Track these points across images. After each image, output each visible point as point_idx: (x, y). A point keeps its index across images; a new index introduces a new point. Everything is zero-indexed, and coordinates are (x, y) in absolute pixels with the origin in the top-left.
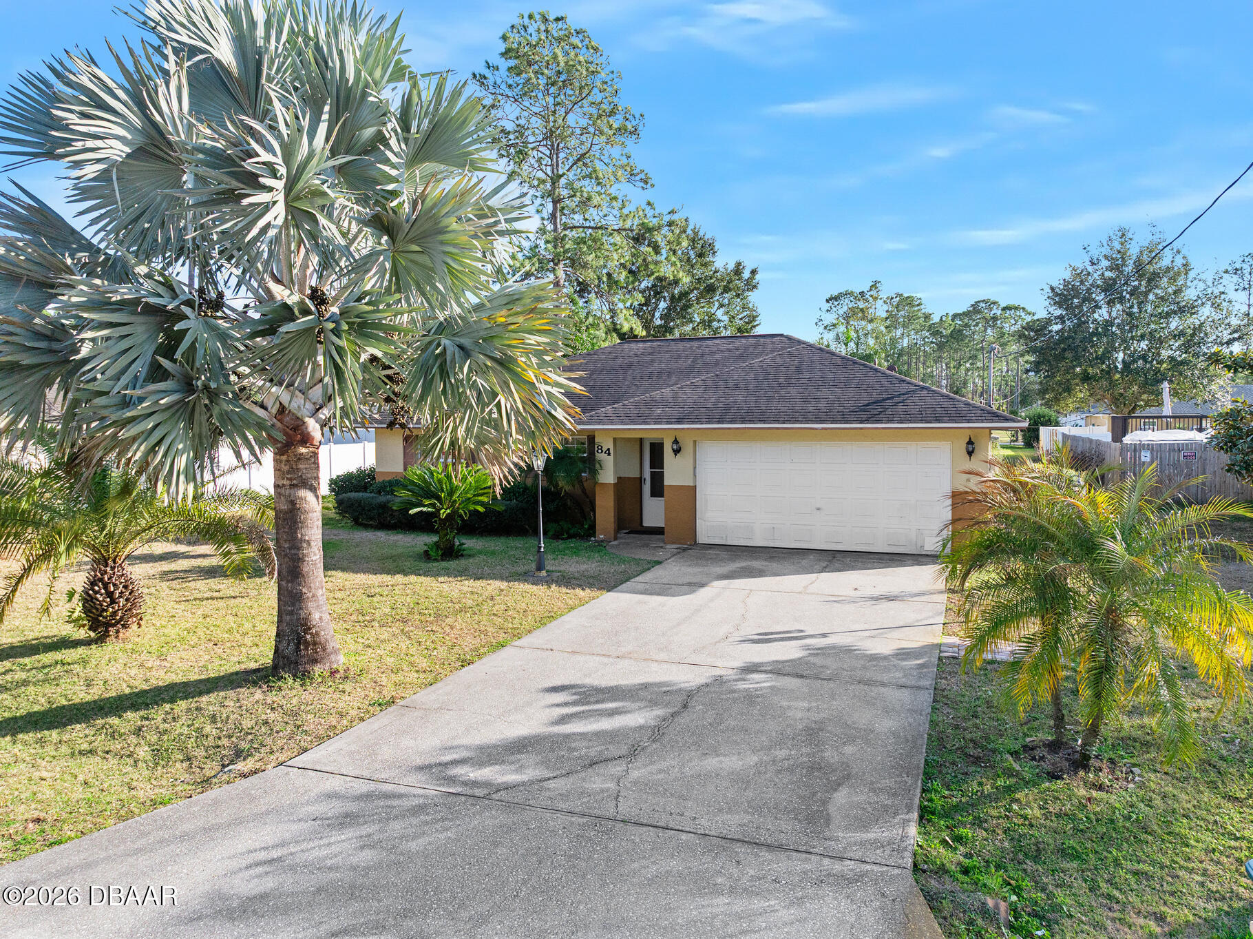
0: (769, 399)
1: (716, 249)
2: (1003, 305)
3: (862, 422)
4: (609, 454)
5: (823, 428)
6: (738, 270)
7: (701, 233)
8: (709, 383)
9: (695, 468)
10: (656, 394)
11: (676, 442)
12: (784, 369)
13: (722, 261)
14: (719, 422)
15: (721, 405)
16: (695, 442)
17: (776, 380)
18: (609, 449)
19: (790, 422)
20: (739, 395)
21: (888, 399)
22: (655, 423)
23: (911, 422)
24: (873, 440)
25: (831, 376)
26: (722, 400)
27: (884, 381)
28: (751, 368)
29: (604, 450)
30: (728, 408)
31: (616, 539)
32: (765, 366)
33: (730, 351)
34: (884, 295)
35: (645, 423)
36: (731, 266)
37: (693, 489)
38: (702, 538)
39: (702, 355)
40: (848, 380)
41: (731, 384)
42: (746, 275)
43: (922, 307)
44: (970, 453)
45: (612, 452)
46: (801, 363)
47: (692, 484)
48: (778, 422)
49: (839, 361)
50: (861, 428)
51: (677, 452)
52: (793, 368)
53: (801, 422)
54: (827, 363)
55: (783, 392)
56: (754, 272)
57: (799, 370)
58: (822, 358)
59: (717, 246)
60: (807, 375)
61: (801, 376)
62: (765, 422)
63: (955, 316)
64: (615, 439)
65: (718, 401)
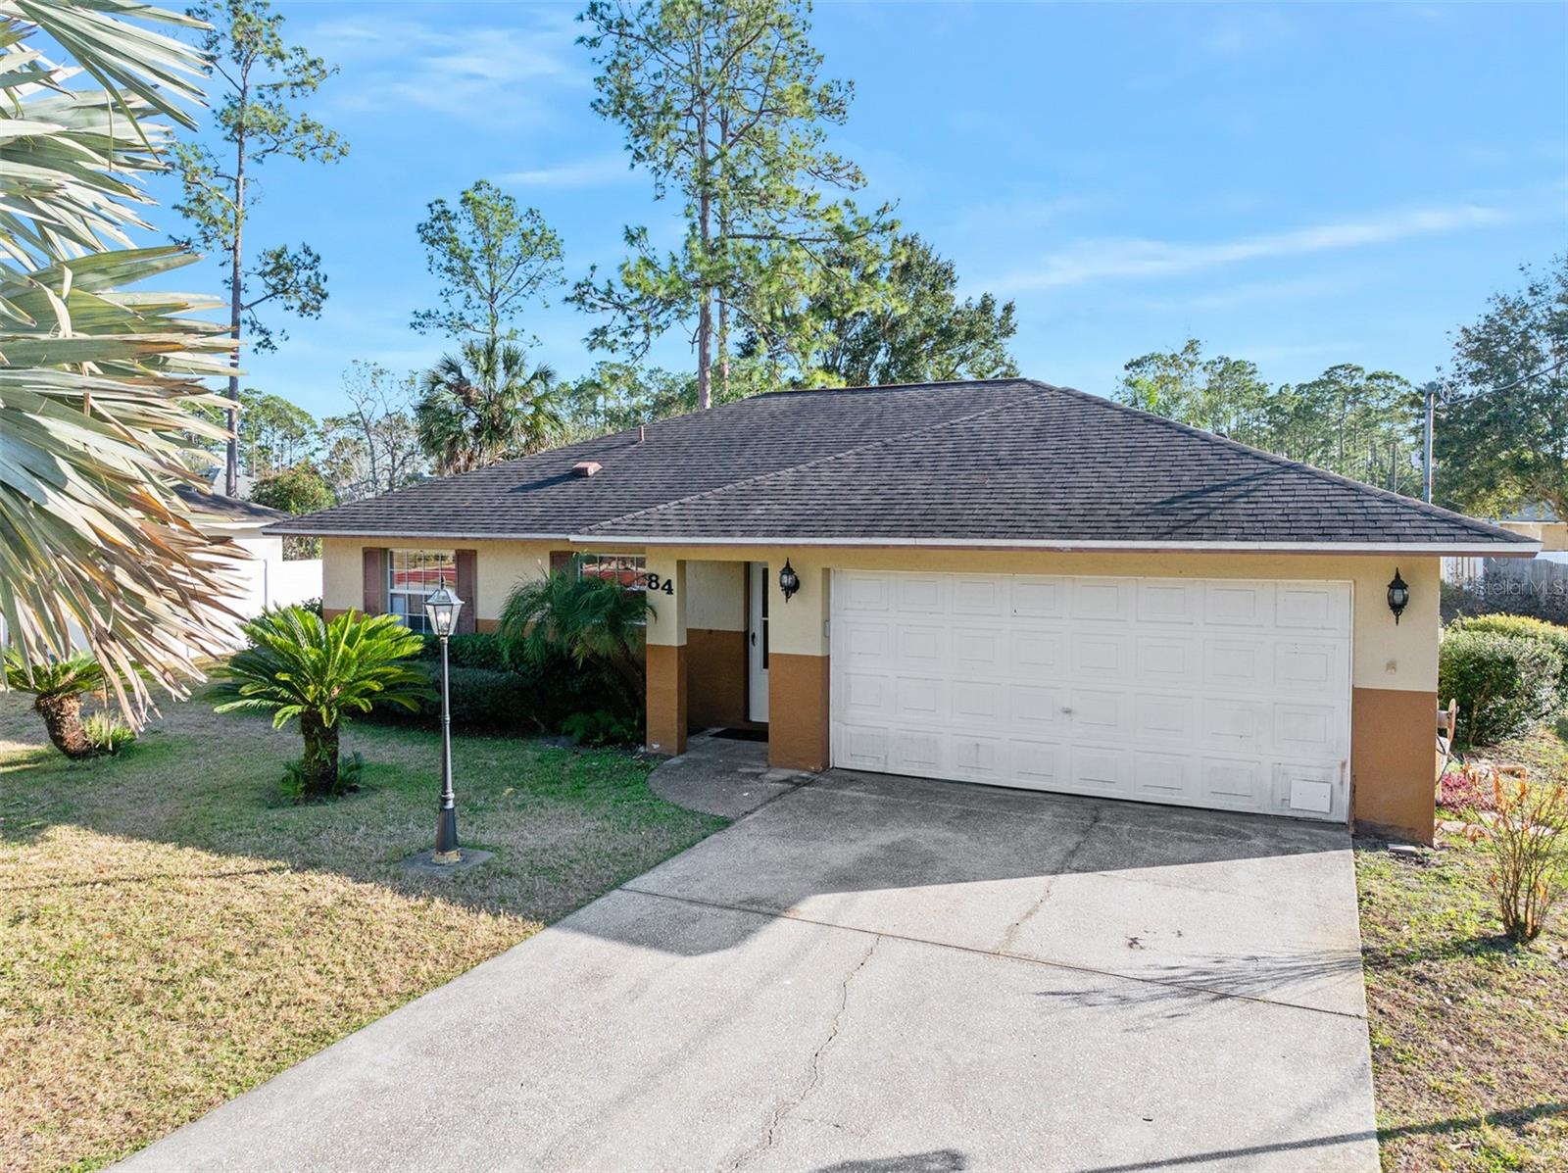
0: (974, 489)
1: (955, 276)
2: (1368, 372)
3: (1158, 537)
4: (670, 592)
5: (1074, 550)
6: (986, 307)
7: (933, 257)
8: (869, 458)
9: (826, 621)
10: (765, 480)
11: (788, 570)
12: (1009, 432)
13: (964, 295)
14: (865, 534)
15: (877, 499)
16: (827, 572)
17: (991, 453)
18: (669, 582)
19: (1004, 535)
20: (917, 481)
21: (1215, 489)
22: (745, 534)
23: (1265, 537)
24: (1181, 573)
25: (1098, 444)
26: (883, 489)
27: (1205, 453)
28: (951, 432)
29: (662, 583)
30: (889, 505)
31: (682, 751)
32: (977, 427)
33: (930, 407)
34: (1205, 357)
35: (727, 533)
36: (976, 302)
37: (826, 660)
38: (840, 758)
39: (881, 415)
40: (1133, 452)
41: (907, 460)
42: (998, 312)
43: (1257, 375)
44: (1397, 608)
45: (674, 586)
46: (1045, 422)
47: (819, 653)
48: (982, 534)
49: (1118, 418)
50: (1156, 551)
51: (791, 589)
52: (1029, 430)
53: (1029, 536)
54: (1093, 422)
55: (1001, 476)
56: (1008, 309)
57: (1039, 435)
58: (1084, 413)
59: (957, 272)
60: (1053, 443)
61: (1041, 445)
62: (954, 534)
63: (1301, 387)
64: (681, 565)
65: (875, 492)
